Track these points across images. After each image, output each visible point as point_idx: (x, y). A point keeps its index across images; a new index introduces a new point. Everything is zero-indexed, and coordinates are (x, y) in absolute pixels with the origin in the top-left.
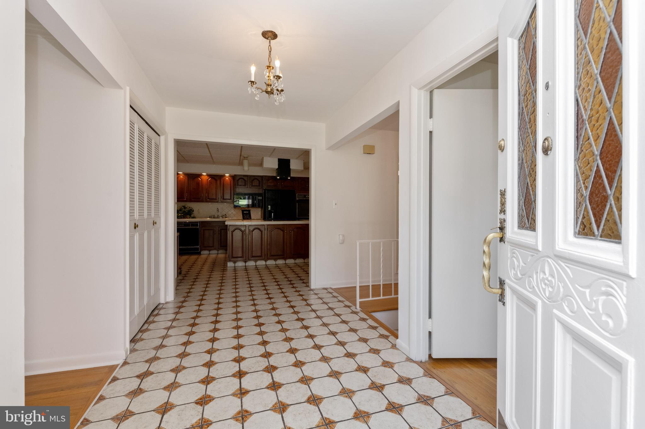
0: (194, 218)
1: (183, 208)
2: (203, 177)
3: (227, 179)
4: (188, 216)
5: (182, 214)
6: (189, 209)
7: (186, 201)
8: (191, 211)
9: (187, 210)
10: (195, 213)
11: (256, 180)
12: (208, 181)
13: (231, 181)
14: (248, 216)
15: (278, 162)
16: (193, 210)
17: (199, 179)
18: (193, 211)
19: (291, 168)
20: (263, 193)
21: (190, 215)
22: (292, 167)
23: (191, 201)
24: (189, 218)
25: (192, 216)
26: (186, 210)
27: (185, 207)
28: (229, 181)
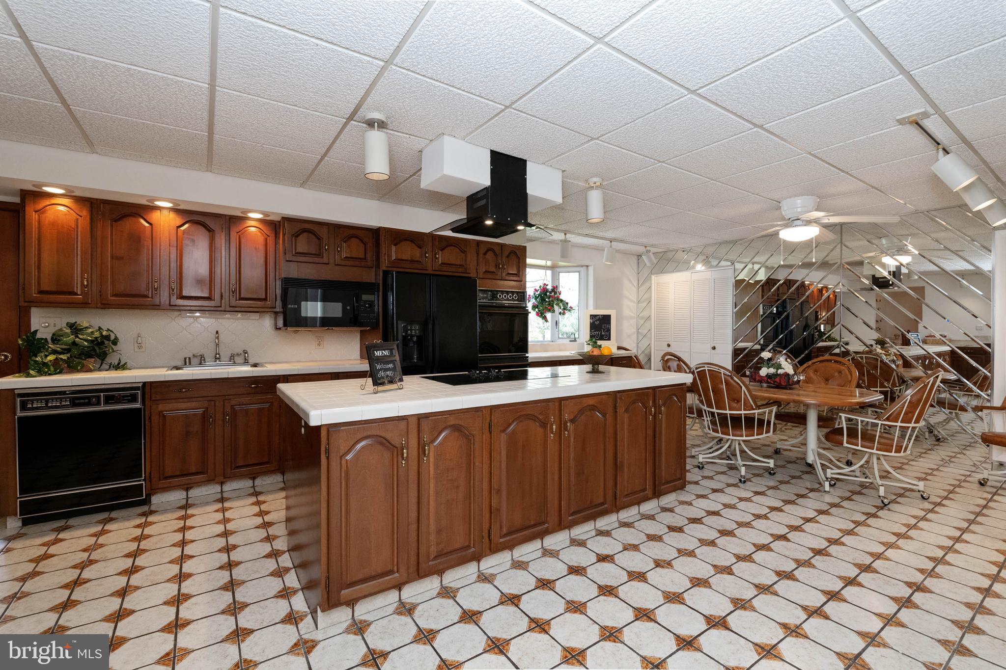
0: (119, 366)
1: (68, 331)
2: (155, 216)
3: (253, 229)
4: (91, 363)
5: (63, 357)
6: (97, 334)
7: (84, 305)
8: (106, 342)
9: (86, 340)
10: (125, 350)
11: (353, 239)
12: (180, 233)
13: (266, 239)
14: (389, 369)
15: (492, 163)
16: (116, 338)
17: (142, 221)
18: (115, 342)
19: (530, 190)
20: (379, 284)
21: (103, 356)
22: (534, 188)
23: (105, 305)
24: (99, 370)
25: (113, 359)
26: (83, 340)
27: (75, 329)
28: (261, 239)
